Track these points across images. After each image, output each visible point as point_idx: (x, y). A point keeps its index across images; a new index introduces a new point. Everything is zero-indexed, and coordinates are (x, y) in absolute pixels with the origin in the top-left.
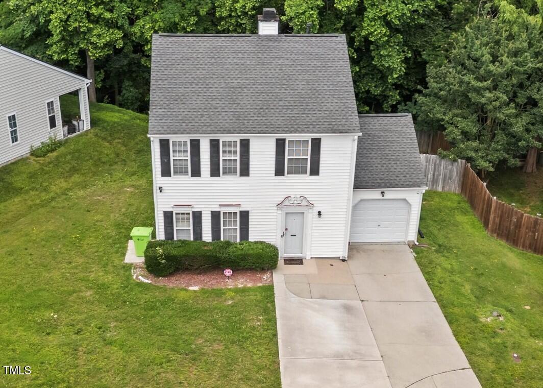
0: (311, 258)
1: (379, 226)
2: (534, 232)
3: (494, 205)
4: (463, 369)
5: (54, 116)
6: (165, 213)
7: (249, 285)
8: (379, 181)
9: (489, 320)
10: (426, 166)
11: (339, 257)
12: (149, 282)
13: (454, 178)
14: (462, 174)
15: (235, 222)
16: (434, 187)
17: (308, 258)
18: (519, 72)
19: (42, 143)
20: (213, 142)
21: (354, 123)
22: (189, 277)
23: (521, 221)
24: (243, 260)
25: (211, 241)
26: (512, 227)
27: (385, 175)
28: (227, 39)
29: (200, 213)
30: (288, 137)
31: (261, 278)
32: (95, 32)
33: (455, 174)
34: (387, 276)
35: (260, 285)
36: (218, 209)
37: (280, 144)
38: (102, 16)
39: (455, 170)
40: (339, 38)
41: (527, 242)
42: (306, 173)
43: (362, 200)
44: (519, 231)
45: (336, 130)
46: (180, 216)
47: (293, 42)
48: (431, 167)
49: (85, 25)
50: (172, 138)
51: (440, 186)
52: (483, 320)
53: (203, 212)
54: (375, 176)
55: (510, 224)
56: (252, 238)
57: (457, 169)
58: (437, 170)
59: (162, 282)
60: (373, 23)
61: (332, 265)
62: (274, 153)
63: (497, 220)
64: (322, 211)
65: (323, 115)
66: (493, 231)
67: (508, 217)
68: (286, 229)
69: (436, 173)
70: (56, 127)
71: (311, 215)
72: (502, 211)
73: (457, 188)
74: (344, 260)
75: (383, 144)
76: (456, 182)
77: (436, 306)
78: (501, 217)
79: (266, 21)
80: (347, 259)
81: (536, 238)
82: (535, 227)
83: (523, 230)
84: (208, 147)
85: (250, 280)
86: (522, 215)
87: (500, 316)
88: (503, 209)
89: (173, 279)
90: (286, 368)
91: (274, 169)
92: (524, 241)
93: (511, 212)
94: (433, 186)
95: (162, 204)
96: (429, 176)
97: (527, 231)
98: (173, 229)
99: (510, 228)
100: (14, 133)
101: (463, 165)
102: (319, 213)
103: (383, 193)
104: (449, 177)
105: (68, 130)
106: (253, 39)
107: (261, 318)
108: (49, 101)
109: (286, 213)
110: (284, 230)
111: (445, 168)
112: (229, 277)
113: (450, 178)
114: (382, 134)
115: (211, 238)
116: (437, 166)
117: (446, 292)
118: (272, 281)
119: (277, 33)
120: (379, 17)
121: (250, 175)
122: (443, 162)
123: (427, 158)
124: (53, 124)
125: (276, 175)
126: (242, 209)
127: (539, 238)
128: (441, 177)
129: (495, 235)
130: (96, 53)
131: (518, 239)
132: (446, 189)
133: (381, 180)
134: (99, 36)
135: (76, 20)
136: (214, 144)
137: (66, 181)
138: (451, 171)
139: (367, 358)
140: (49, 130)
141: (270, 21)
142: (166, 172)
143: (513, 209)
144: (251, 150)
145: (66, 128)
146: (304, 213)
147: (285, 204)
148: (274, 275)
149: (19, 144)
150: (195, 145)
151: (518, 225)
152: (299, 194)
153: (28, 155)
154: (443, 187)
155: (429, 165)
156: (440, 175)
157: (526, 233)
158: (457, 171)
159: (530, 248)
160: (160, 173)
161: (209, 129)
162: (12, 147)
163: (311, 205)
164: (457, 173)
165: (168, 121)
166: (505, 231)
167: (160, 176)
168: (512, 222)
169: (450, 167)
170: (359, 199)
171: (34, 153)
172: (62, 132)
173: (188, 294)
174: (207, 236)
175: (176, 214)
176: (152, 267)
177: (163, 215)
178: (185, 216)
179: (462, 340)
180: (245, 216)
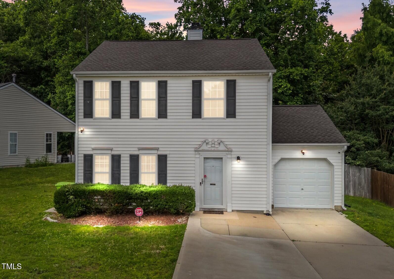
0: (233, 211)
1: (302, 189)
5: (51, 144)
6: (85, 156)
7: (161, 225)
11: (263, 211)
13: (363, 184)
14: (370, 181)
16: (346, 192)
17: (229, 210)
20: (133, 84)
24: (155, 198)
31: (175, 221)
33: (363, 180)
35: (172, 225)
36: (136, 153)
37: (197, 85)
39: (363, 176)
43: (282, 159)
45: (248, 69)
51: (351, 191)
53: (121, 156)
57: (365, 176)
61: (255, 217)
62: (191, 95)
68: (205, 176)
69: (347, 180)
70: (51, 152)
73: (367, 194)
74: (268, 214)
76: (366, 188)
80: (271, 213)
84: (128, 88)
85: (164, 222)
95: (83, 147)
98: (92, 174)
101: (370, 174)
102: (238, 159)
103: (303, 152)
104: (358, 184)
105: (62, 159)
109: (204, 158)
110: (203, 178)
111: (354, 176)
112: (139, 218)
113: (360, 184)
115: (128, 182)
118: (186, 222)
119: (202, 39)
121: (168, 117)
124: (49, 149)
125: (193, 118)
128: (351, 183)
132: (358, 194)
136: (134, 86)
138: (359, 178)
140: (45, 153)
141: (196, 29)
144: (169, 92)
145: (60, 156)
146: (222, 158)
148: (189, 218)
149: (17, 155)
153: (23, 166)
154: (354, 193)
156: (350, 181)
158: (365, 178)
160: (83, 114)
162: (10, 156)
164: (365, 180)
167: (83, 117)
169: (358, 174)
170: (279, 158)
172: (56, 159)
176: (60, 205)
177: (83, 158)
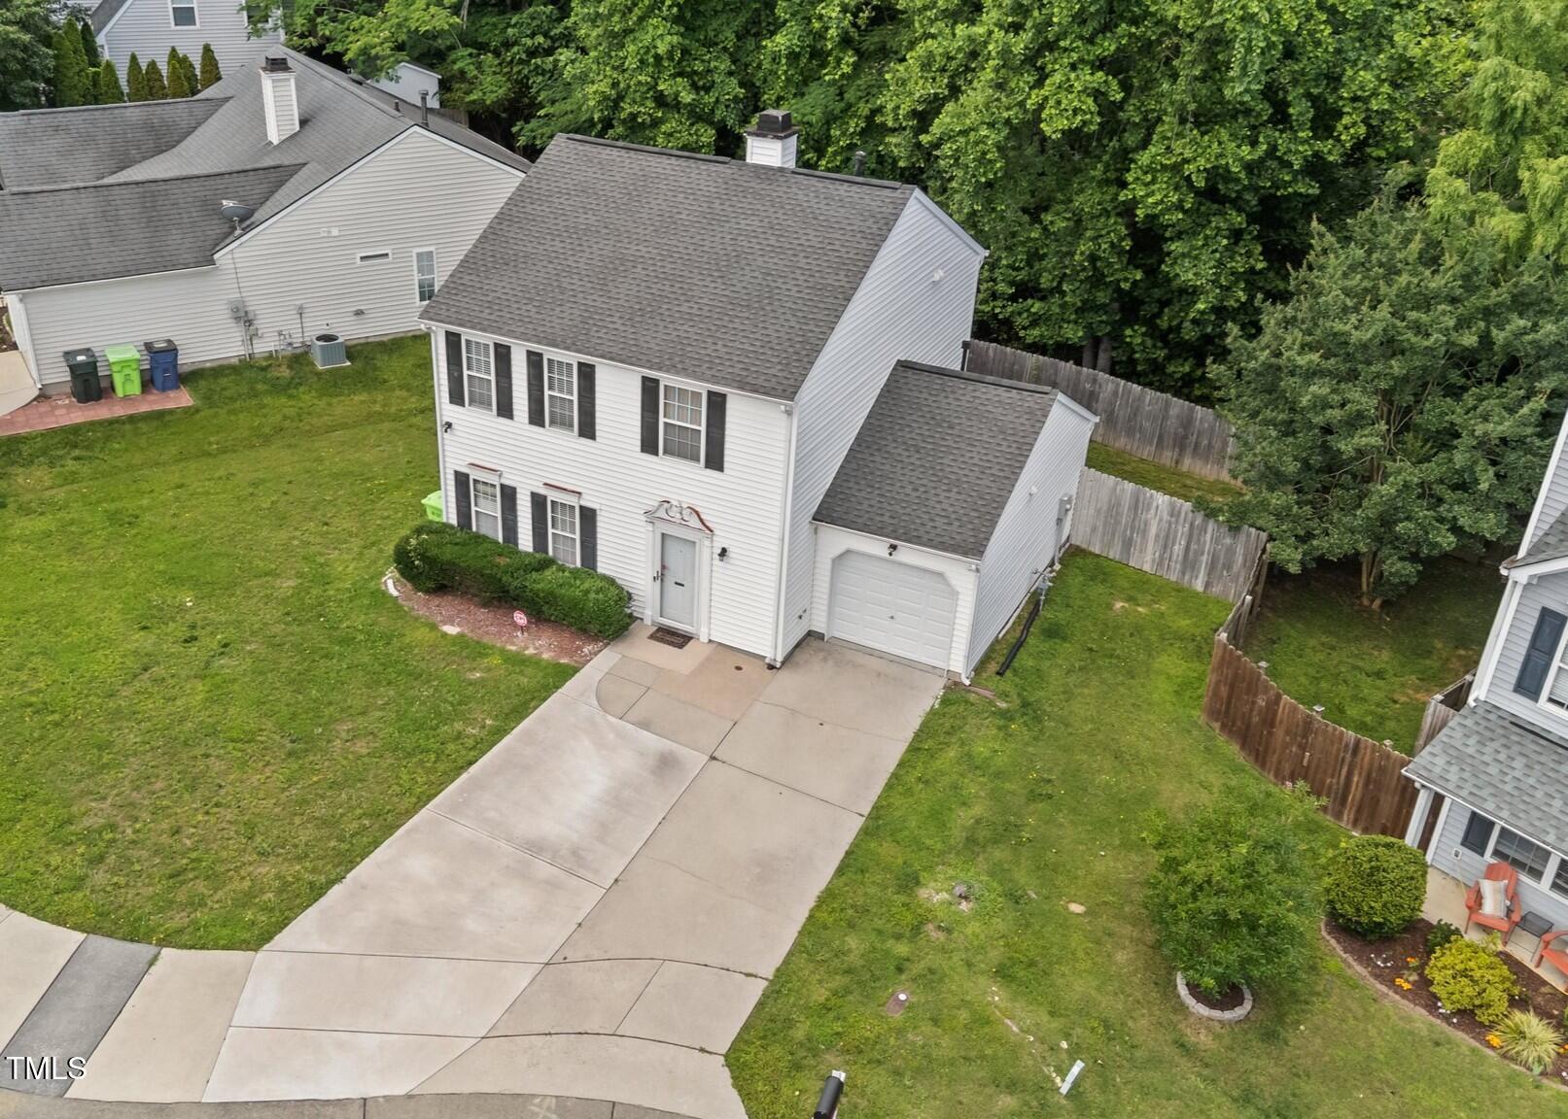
0: (710, 641)
1: (893, 618)
2: (1303, 748)
3: (1217, 653)
4: (748, 975)
6: (457, 474)
7: (547, 655)
8: (886, 519)
9: (936, 897)
10: (1170, 524)
11: (764, 657)
12: (397, 594)
13: (1235, 569)
15: (573, 524)
16: (1187, 577)
18: (1413, 350)
20: (533, 357)
21: (796, 376)
23: (1276, 711)
25: (530, 551)
26: (1256, 719)
27: (908, 510)
29: (513, 490)
30: (666, 379)
31: (579, 648)
33: (1240, 559)
34: (826, 727)
35: (565, 660)
36: (542, 492)
37: (650, 388)
39: (1240, 550)
40: (898, 193)
41: (1287, 767)
42: (698, 460)
43: (850, 551)
44: (1270, 734)
46: (481, 487)
48: (1182, 530)
50: (467, 334)
51: (1200, 579)
52: (924, 892)
53: (517, 491)
54: (885, 505)
55: (1251, 710)
56: (603, 567)
58: (1195, 537)
60: (1149, 178)
61: (739, 668)
63: (1224, 692)
64: (731, 550)
65: (746, 347)
66: (1213, 715)
67: (1248, 692)
68: (663, 567)
69: (1193, 547)
71: (706, 551)
72: (1236, 674)
74: (771, 667)
75: (951, 443)
78: (1233, 686)
79: (758, 135)
80: (778, 665)
81: (1305, 763)
82: (1305, 736)
83: (1280, 733)
84: (524, 364)
85: (557, 646)
86: (1279, 697)
87: (966, 898)
88: (1238, 668)
89: (436, 601)
91: (639, 437)
92: (1280, 760)
93: (1254, 681)
94: (1184, 574)
95: (454, 457)
96: (1176, 547)
97: (1288, 739)
98: (470, 509)
99: (1250, 717)
100: (425, 282)
102: (724, 552)
103: (894, 547)
104: (1224, 565)
106: (726, 169)
109: (662, 534)
110: (660, 568)
111: (1216, 541)
113: (1228, 566)
114: (964, 421)
115: (531, 545)
116: (1196, 532)
118: (591, 660)
120: (1164, 168)
121: (597, 439)
122: (1211, 525)
123: (1172, 506)
125: (642, 451)
126: (584, 503)
127: (1314, 765)
128: (1205, 558)
129: (1218, 725)
131: (1266, 751)
132: (1216, 589)
133: (892, 517)
135: (635, 102)
136: (534, 361)
138: (1230, 551)
139: (582, 872)
141: (765, 136)
142: (456, 398)
143: (1258, 679)
144: (598, 388)
146: (694, 543)
147: (659, 514)
148: (605, 651)
150: (503, 355)
151: (1269, 719)
152: (687, 501)
154: (1207, 585)
155: (1177, 522)
156: (1203, 552)
157: (1286, 745)
163: (708, 531)
164: (1244, 559)
165: (466, 299)
166: (1239, 723)
168: (1256, 708)
169: (1228, 541)
170: (842, 547)
173: (433, 635)
174: (525, 542)
175: (475, 481)
178: (489, 489)
179: (823, 915)
180: (589, 517)
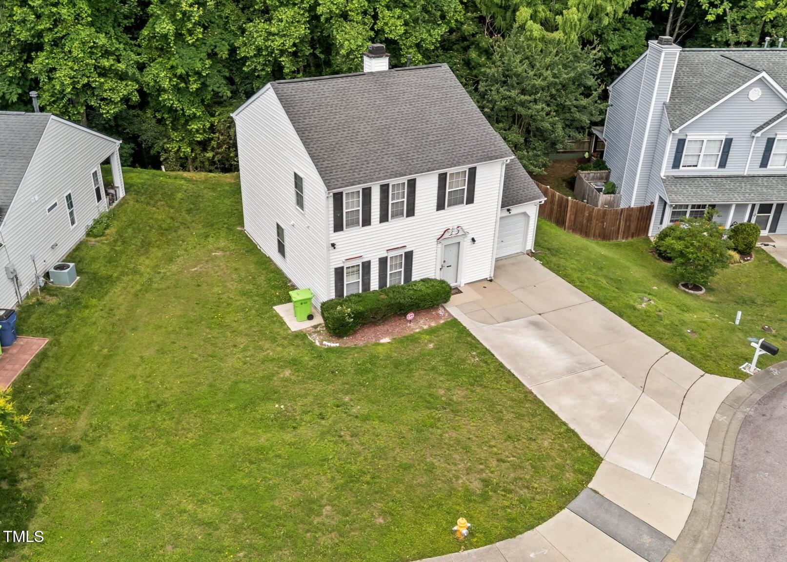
0: (465, 284)
1: (502, 241)
2: (603, 222)
3: (570, 204)
4: (667, 354)
5: (98, 188)
6: (336, 270)
7: (433, 324)
9: (643, 305)
11: (488, 278)
12: (338, 345)
15: (400, 264)
17: (462, 285)
19: (94, 220)
20: (383, 188)
21: (502, 147)
22: (372, 330)
25: (377, 289)
26: (585, 221)
27: (508, 193)
28: (345, 79)
29: (369, 262)
30: (450, 171)
31: (438, 315)
32: (106, 87)
34: (537, 286)
35: (442, 322)
36: (385, 255)
37: (442, 178)
38: (113, 68)
40: (443, 68)
41: (597, 232)
42: (463, 203)
44: (591, 223)
45: (490, 157)
46: (351, 270)
47: (405, 76)
49: (96, 80)
50: (346, 190)
52: (639, 307)
53: (371, 261)
55: (583, 219)
56: (415, 277)
59: (348, 342)
61: (484, 287)
62: (437, 189)
63: (573, 217)
64: (475, 237)
66: (569, 228)
67: (581, 213)
68: (444, 261)
70: (101, 199)
71: (466, 244)
74: (491, 281)
77: (596, 303)
78: (576, 214)
79: (378, 57)
81: (604, 227)
82: (603, 218)
83: (594, 222)
84: (379, 193)
85: (430, 319)
87: (650, 300)
88: (577, 206)
89: (358, 336)
90: (542, 395)
91: (436, 204)
92: (595, 231)
93: (583, 209)
95: (335, 261)
98: (343, 285)
99: (583, 222)
100: (71, 214)
102: (473, 240)
103: (509, 210)
106: (359, 77)
107: (474, 353)
108: (93, 171)
109: (445, 246)
110: (443, 263)
112: (410, 321)
115: (378, 286)
117: (592, 289)
118: (450, 315)
119: (387, 69)
121: (415, 215)
124: (99, 197)
125: (437, 210)
126: (407, 250)
127: (607, 227)
129: (571, 231)
130: (110, 109)
131: (589, 231)
133: (506, 198)
134: (112, 90)
136: (385, 189)
137: (147, 258)
139: (593, 366)
140: (97, 204)
141: (382, 57)
142: (338, 227)
143: (585, 206)
144: (417, 189)
145: (108, 198)
146: (460, 242)
147: (444, 237)
148: (447, 309)
149: (77, 225)
150: (367, 193)
151: (590, 218)
152: (456, 224)
153: (85, 236)
157: (596, 224)
159: (599, 236)
160: (333, 229)
161: (382, 175)
162: (72, 230)
163: (465, 234)
165: (339, 173)
166: (579, 226)
167: (333, 232)
168: (585, 217)
171: (90, 233)
172: (106, 204)
173: (382, 347)
174: (374, 285)
175: (347, 268)
176: (339, 329)
177: (334, 273)
178: (355, 269)
179: (643, 328)
180: (409, 256)
